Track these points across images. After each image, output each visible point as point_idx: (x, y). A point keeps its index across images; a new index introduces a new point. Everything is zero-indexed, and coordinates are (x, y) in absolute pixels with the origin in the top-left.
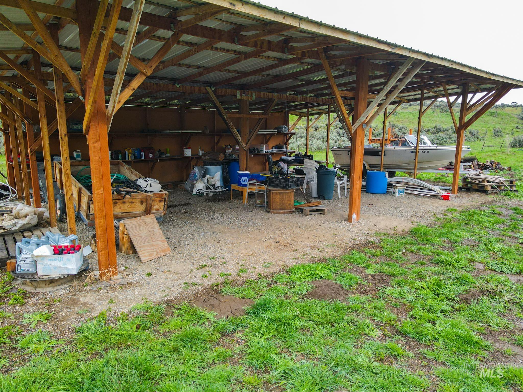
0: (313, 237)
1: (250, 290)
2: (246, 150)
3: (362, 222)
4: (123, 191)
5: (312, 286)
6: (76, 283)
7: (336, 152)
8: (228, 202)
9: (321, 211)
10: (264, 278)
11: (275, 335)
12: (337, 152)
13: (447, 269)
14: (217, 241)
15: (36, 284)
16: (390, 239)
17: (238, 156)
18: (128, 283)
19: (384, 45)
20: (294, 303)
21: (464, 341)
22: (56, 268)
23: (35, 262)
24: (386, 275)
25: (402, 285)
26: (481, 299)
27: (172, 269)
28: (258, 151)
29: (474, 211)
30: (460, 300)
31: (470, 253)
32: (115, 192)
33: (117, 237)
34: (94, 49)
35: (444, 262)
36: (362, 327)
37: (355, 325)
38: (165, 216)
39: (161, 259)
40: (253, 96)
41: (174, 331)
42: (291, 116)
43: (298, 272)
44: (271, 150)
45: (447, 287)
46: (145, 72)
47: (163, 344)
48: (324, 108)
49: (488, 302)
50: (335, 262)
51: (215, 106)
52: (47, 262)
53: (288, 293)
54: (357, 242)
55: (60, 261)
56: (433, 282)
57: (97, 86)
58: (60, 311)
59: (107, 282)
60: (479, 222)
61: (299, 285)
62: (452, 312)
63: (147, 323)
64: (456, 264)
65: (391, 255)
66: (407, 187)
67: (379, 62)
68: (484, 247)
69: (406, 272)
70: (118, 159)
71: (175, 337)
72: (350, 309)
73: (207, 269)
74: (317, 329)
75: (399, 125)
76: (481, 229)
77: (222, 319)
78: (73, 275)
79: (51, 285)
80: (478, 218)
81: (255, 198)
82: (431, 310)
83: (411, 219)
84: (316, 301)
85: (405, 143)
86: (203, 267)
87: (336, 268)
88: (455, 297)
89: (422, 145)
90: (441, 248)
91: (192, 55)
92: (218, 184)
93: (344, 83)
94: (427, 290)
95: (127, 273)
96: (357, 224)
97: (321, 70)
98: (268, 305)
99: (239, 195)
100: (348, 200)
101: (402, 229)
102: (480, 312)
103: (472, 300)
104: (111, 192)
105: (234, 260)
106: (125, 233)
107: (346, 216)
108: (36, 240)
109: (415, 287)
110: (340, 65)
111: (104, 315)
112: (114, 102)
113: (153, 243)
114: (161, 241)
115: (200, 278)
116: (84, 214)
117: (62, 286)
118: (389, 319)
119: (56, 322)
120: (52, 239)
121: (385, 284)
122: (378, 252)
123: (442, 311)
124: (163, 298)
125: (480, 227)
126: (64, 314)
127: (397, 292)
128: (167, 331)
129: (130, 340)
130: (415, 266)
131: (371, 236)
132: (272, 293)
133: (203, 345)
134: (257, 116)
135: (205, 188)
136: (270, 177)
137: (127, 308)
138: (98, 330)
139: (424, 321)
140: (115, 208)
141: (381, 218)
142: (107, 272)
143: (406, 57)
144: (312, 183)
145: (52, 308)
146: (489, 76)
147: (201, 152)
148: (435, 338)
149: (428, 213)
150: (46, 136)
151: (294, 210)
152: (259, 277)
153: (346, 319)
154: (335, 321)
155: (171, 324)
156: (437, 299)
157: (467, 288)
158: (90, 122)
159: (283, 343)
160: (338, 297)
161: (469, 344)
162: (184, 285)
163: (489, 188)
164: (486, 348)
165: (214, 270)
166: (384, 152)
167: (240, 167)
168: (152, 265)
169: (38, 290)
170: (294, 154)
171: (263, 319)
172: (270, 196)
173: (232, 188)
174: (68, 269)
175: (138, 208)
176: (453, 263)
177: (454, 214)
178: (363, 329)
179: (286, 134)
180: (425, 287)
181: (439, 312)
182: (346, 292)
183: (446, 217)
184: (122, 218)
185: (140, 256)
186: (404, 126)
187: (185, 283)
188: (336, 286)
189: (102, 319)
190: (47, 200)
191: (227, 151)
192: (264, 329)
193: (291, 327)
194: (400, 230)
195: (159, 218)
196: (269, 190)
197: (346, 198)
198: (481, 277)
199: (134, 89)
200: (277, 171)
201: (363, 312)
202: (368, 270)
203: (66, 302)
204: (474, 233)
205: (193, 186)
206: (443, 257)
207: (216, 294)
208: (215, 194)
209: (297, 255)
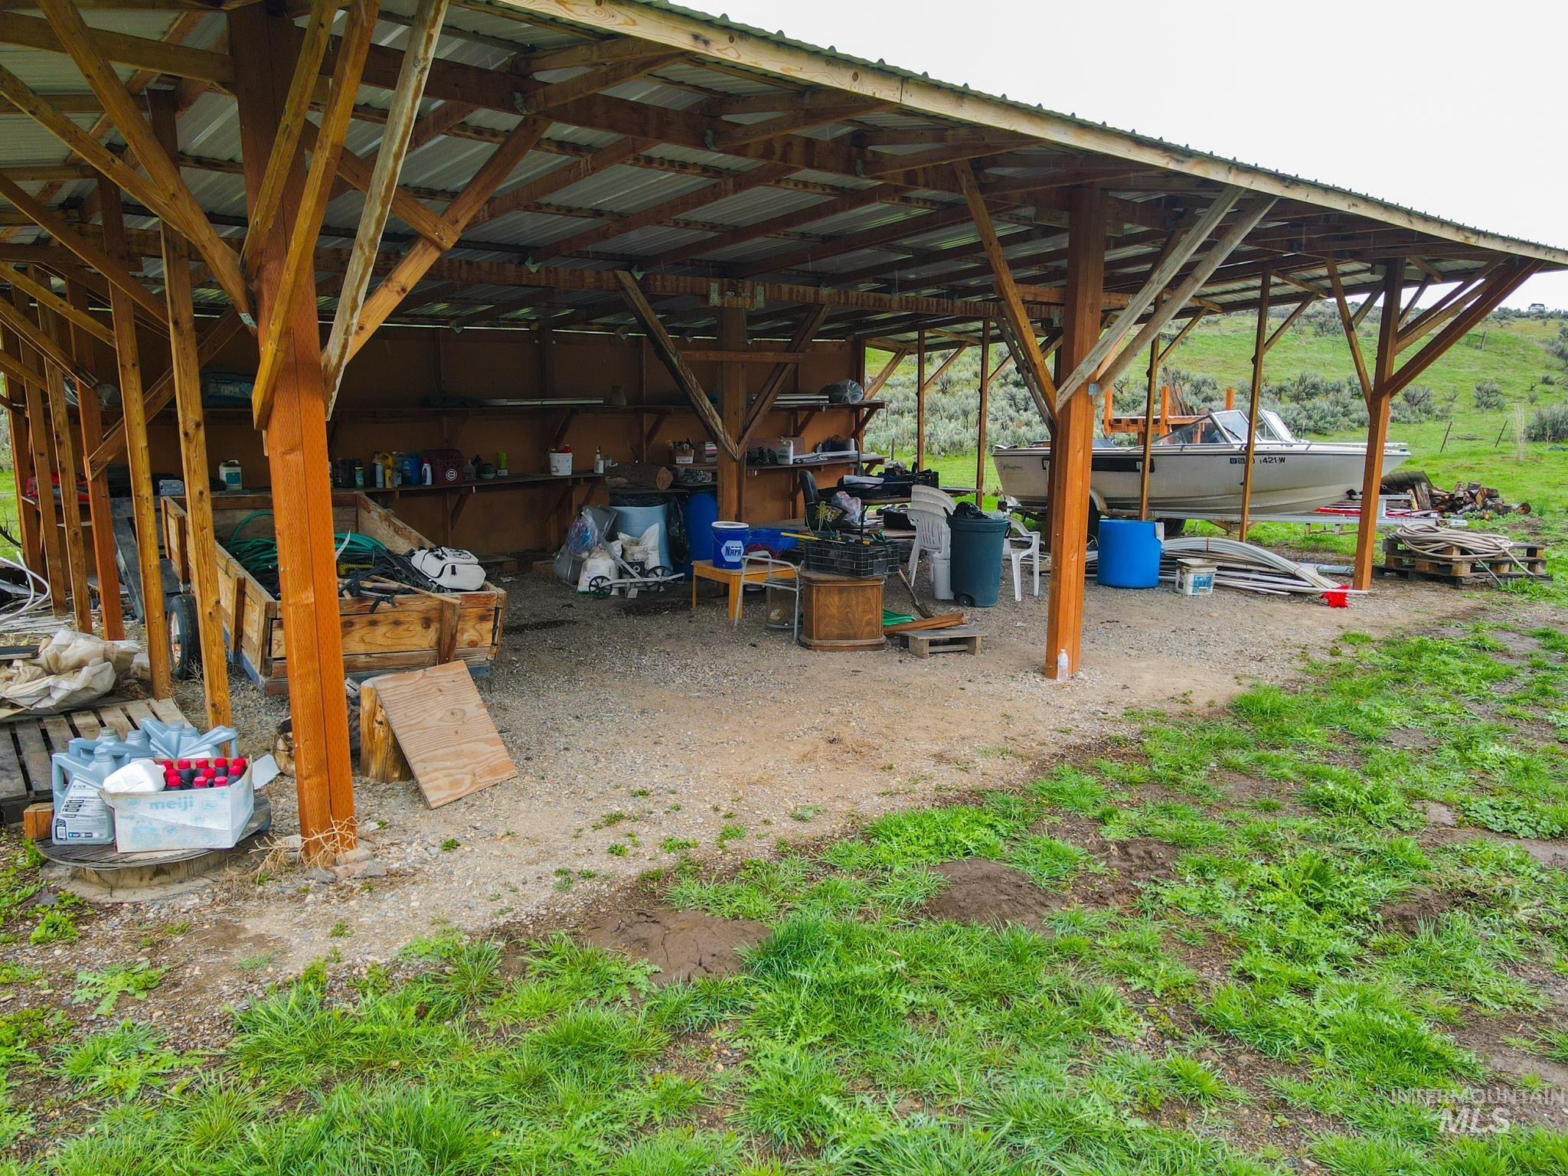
0: (942, 725)
1: (755, 893)
2: (738, 457)
3: (1086, 678)
4: (370, 590)
5: (941, 878)
6: (232, 873)
7: (1006, 461)
8: (686, 614)
9: (964, 644)
10: (795, 854)
11: (832, 1035)
12: (1009, 461)
13: (1342, 824)
14: (654, 737)
15: (111, 879)
16: (1170, 730)
17: (714, 474)
18: (390, 874)
19: (1154, 151)
20: (889, 934)
21: (1400, 1052)
22: (172, 829)
23: (110, 812)
24: (1161, 843)
25: (1210, 876)
26: (1447, 920)
27: (521, 826)
28: (774, 459)
29: (1421, 642)
30: (1385, 923)
31: (1412, 771)
32: (345, 592)
33: (355, 729)
34: (285, 173)
35: (1333, 800)
36: (1092, 1007)
37: (1072, 1002)
38: (498, 662)
39: (487, 795)
40: (757, 297)
41: (528, 1022)
42: (870, 352)
43: (897, 835)
44: (810, 455)
45: (1346, 881)
46: (437, 239)
47: (497, 1065)
48: (971, 329)
49: (1469, 927)
50: (1007, 803)
51: (643, 326)
52: (144, 811)
53: (869, 900)
54: (1074, 740)
55: (185, 809)
56: (1304, 865)
57: (294, 286)
58: (185, 963)
59: (326, 869)
60: (1438, 677)
61: (901, 876)
62: (1361, 960)
63: (448, 998)
64: (1371, 809)
65: (1175, 781)
66: (1219, 568)
67: (1139, 198)
68: (1453, 753)
69: (1221, 833)
70: (353, 485)
71: (532, 1043)
72: (1055, 950)
73: (625, 826)
74: (958, 1013)
75: (1192, 373)
76: (1444, 698)
77: (674, 987)
78: (222, 849)
79: (156, 881)
80: (1434, 664)
81: (765, 601)
82: (1298, 953)
83: (1233, 666)
84: (954, 926)
85: (1211, 434)
86: (614, 820)
87: (1011, 823)
88: (1369, 913)
89: (1264, 441)
90: (1325, 759)
91: (577, 178)
92: (654, 560)
93: (1031, 257)
94: (1284, 891)
95: (386, 841)
96: (1072, 683)
97: (962, 222)
98: (811, 940)
99: (716, 594)
100: (1045, 609)
101: (1207, 699)
102: (1446, 958)
103: (1421, 923)
104: (337, 591)
105: (707, 799)
106: (379, 718)
107: (1038, 659)
108: (111, 744)
109: (1249, 881)
110: (1017, 207)
111: (318, 973)
112: (347, 332)
113: (464, 747)
114: (486, 741)
115: (605, 857)
116: (252, 659)
117: (192, 884)
118: (1172, 983)
119: (175, 995)
120: (160, 741)
121: (1158, 872)
122: (1137, 772)
123: (1332, 957)
124: (495, 920)
125: (1439, 690)
126: (197, 972)
127: (1196, 896)
128: (508, 1023)
129: (397, 1054)
130: (1247, 813)
131: (1115, 722)
132: (819, 903)
133: (617, 1067)
134: (770, 357)
135: (614, 571)
136: (811, 540)
137: (388, 952)
138: (302, 1024)
139: (1279, 987)
140: (348, 639)
141: (1143, 664)
142: (327, 839)
143: (1220, 186)
144: (936, 555)
145: (163, 954)
146: (1467, 238)
147: (601, 463)
148: (1312, 1042)
149: (1285, 647)
150: (138, 424)
151: (883, 639)
152: (782, 851)
153: (1045, 983)
154: (1011, 991)
155: (519, 1001)
156: (1316, 919)
157: (1404, 884)
158: (274, 390)
159: (858, 1060)
160: (1018, 915)
161: (1415, 1061)
162: (558, 879)
163: (1465, 571)
164: (1465, 1073)
165: (646, 830)
166: (1152, 461)
167: (718, 509)
168: (461, 814)
169: (120, 896)
170: (879, 469)
171: (795, 984)
172: (810, 600)
173: (696, 572)
174: (207, 832)
175: (414, 641)
176: (1362, 807)
177: (1361, 652)
178: (1096, 1017)
179: (856, 409)
180: (1280, 881)
181: (1321, 958)
182: (1042, 899)
183: (1339, 660)
184: (371, 671)
185: (424, 787)
186: (1206, 376)
187: (559, 872)
188: (1014, 879)
189: (311, 988)
190: (140, 612)
191: (679, 460)
192: (798, 1016)
193: (881, 1010)
194: (1200, 701)
195: (480, 668)
196: (809, 580)
197: (1038, 602)
198: (1446, 849)
199: (404, 290)
200: (829, 520)
201: (1094, 960)
202: (1108, 828)
203: (204, 933)
204: (1422, 711)
205: (579, 565)
206: (1330, 786)
207: (652, 905)
208: (645, 591)
209: (895, 782)
